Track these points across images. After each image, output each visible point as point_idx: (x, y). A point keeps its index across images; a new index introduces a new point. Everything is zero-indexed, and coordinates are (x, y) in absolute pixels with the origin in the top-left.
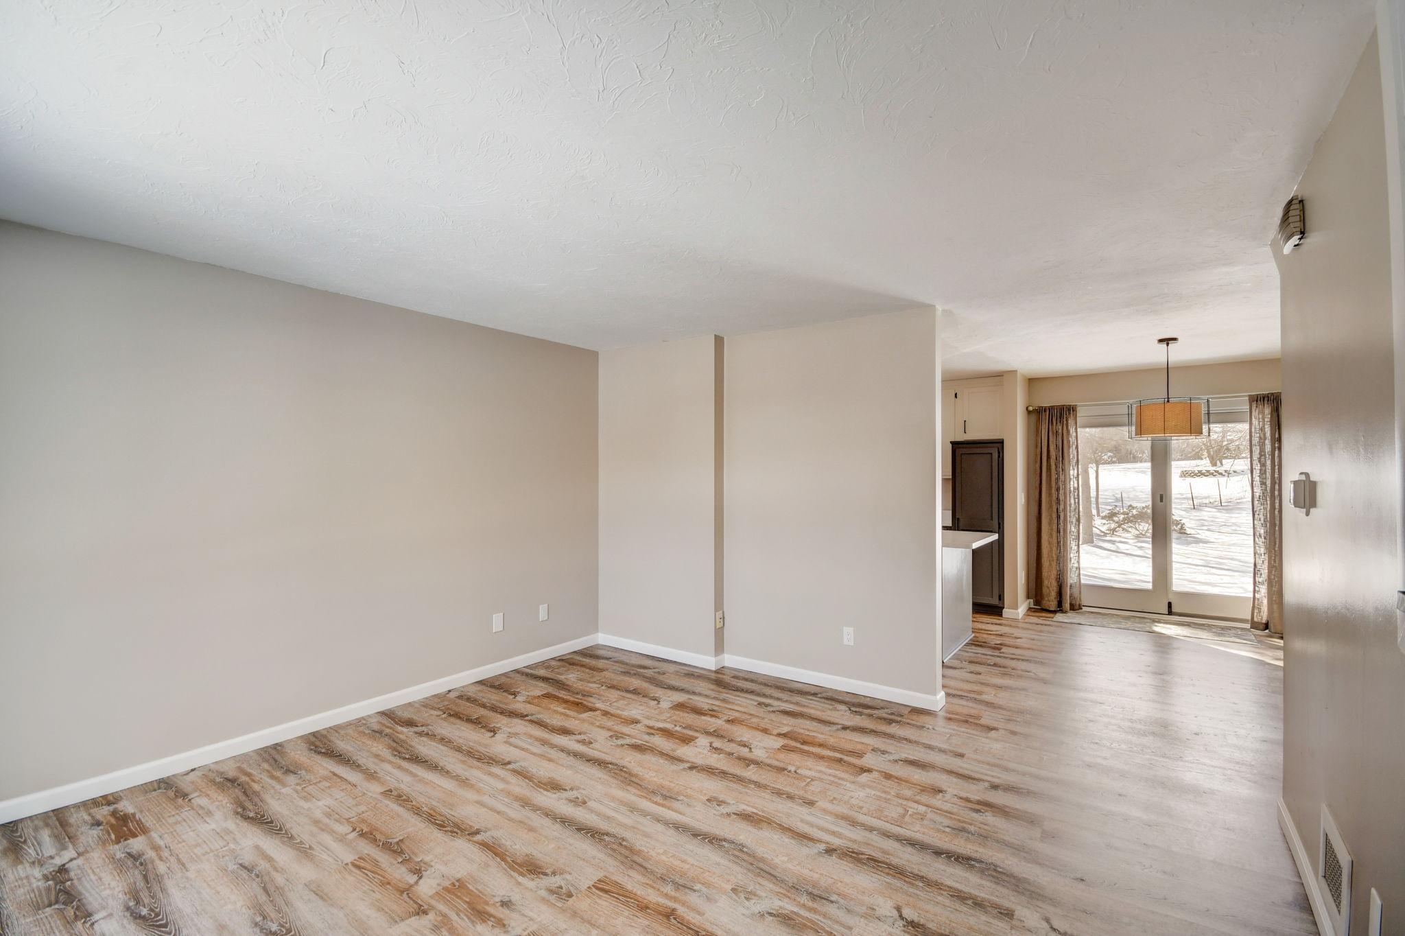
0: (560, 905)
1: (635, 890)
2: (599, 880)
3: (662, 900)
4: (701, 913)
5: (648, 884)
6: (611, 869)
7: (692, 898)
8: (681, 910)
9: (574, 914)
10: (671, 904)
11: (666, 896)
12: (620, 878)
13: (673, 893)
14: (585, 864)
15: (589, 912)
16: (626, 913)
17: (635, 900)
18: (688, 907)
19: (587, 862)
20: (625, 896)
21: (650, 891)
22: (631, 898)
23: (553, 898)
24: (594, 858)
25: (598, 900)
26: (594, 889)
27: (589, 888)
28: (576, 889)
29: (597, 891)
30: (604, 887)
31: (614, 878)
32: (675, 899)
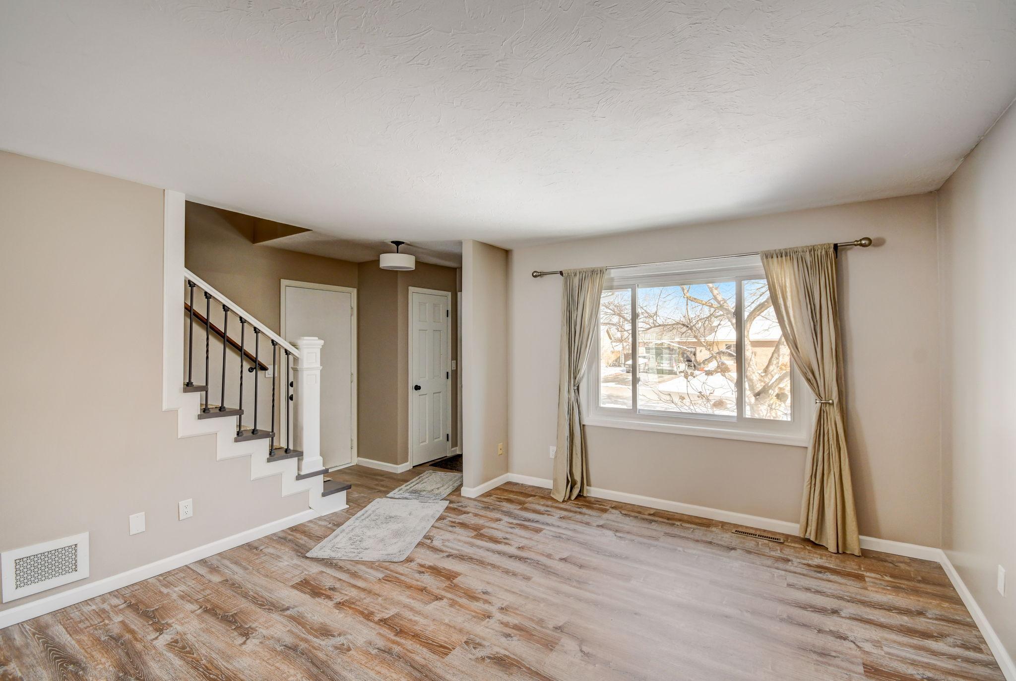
0: (472, 636)
1: (421, 648)
2: (447, 654)
3: (403, 641)
4: (379, 634)
5: (411, 652)
6: (439, 664)
7: (381, 643)
8: (391, 636)
9: (461, 631)
10: (397, 639)
11: (398, 644)
12: (431, 657)
13: (394, 646)
14: (460, 668)
15: (451, 632)
16: (427, 632)
17: (421, 641)
18: (386, 637)
19: (459, 670)
20: (427, 643)
21: (410, 648)
22: (424, 642)
23: (478, 640)
24: (454, 675)
25: (447, 640)
26: (450, 647)
27: (454, 649)
28: (463, 648)
29: (448, 646)
30: (443, 650)
31: (436, 657)
32: (394, 642)
